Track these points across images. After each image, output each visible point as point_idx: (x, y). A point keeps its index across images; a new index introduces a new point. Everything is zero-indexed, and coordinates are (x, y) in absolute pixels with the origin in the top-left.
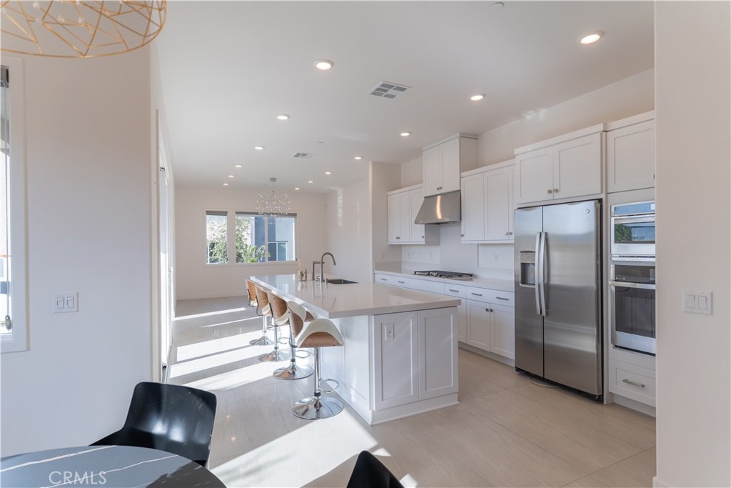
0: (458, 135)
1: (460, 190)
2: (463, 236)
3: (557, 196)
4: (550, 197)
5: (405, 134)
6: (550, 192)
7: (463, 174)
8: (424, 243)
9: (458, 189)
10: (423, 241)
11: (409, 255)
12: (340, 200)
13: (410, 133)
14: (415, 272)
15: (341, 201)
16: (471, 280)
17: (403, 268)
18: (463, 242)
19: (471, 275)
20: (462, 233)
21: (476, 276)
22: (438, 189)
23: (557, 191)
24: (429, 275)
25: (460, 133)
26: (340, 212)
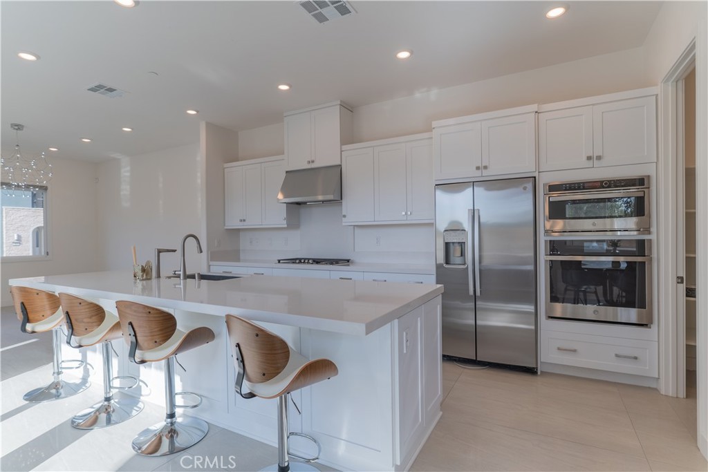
0: (339, 103)
1: (341, 165)
2: (345, 216)
3: (485, 173)
4: (478, 173)
5: (284, 87)
6: (478, 168)
7: (344, 147)
8: (286, 226)
9: (339, 163)
10: (284, 224)
11: (251, 242)
12: (126, 172)
13: (290, 86)
14: (279, 261)
15: (128, 174)
16: (348, 265)
17: (241, 258)
18: (344, 224)
19: (348, 261)
20: (343, 214)
21: (353, 262)
22: (309, 162)
23: (485, 167)
24: (300, 262)
25: (341, 101)
26: (125, 189)
